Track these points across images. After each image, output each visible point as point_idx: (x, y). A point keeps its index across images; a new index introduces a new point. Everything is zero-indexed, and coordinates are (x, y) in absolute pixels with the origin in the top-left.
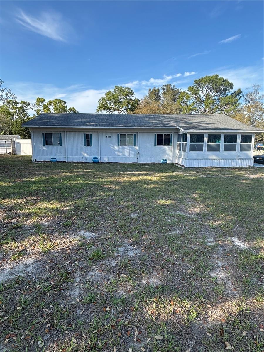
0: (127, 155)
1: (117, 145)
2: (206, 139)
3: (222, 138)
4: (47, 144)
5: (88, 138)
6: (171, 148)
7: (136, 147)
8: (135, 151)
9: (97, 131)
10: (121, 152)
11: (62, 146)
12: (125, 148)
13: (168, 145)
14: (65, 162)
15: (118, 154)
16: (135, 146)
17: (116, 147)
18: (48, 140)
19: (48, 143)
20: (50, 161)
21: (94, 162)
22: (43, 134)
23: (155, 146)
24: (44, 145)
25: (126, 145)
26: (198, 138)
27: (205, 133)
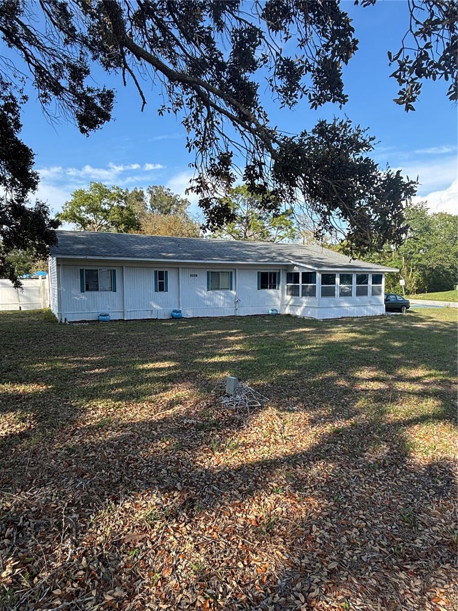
0: (221, 304)
1: (206, 288)
2: (338, 280)
3: (354, 279)
4: (87, 289)
5: (161, 277)
6: (280, 292)
7: (233, 292)
8: (231, 298)
9: (177, 267)
10: (211, 300)
11: (116, 291)
12: (217, 293)
13: (274, 287)
14: (123, 320)
15: (208, 303)
16: (231, 289)
17: (204, 293)
18: (90, 283)
19: (89, 288)
20: (98, 321)
21: (173, 318)
22: (82, 271)
23: (258, 289)
24: (82, 291)
25: (218, 289)
26: (328, 279)
27: (337, 271)
